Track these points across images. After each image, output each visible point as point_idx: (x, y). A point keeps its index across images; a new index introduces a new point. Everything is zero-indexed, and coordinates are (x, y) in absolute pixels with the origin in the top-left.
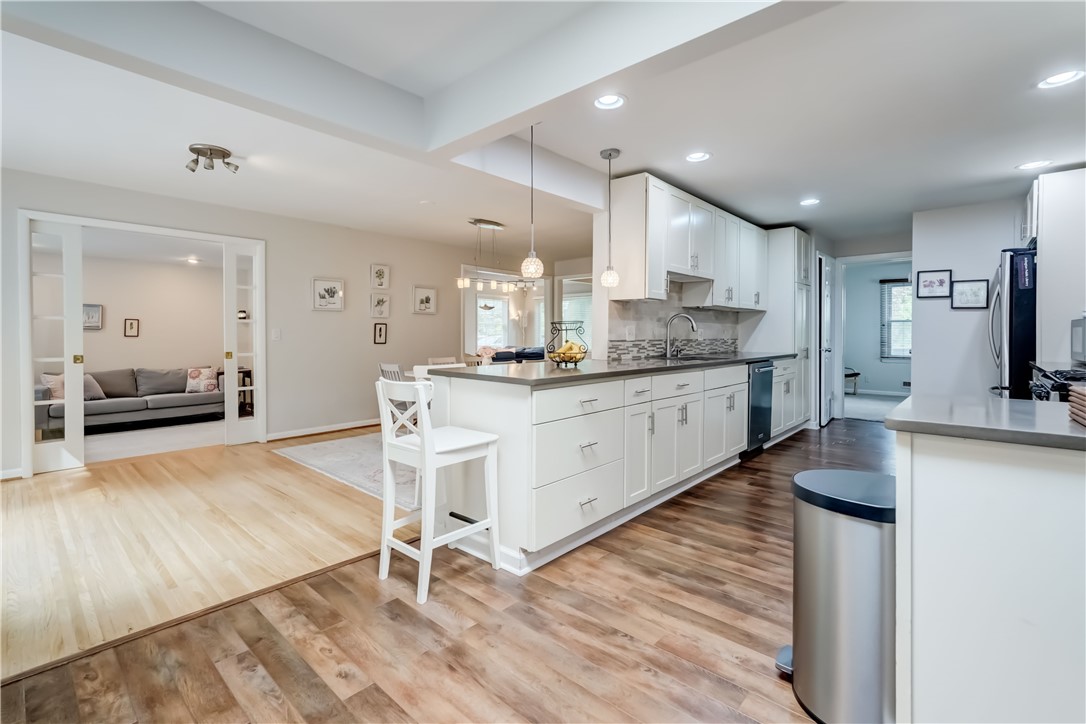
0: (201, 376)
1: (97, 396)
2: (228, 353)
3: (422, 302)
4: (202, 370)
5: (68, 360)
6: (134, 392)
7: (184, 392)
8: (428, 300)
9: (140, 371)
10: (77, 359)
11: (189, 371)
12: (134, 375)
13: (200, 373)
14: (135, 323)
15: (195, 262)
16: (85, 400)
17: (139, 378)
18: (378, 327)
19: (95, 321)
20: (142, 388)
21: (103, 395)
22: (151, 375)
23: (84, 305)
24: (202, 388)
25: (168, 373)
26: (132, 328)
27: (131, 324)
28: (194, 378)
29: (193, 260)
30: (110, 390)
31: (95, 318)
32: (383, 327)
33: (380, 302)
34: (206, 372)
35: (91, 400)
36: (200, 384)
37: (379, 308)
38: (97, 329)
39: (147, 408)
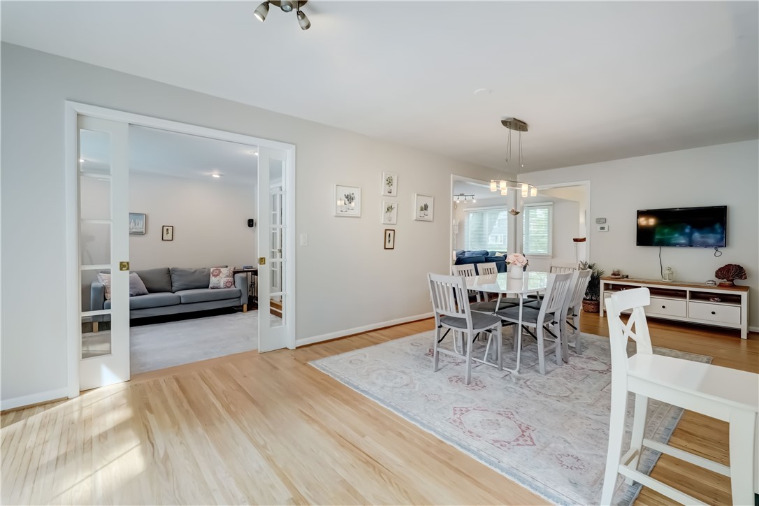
0: (221, 274)
1: (141, 292)
2: (261, 259)
3: (422, 210)
4: (222, 269)
5: (114, 266)
6: (169, 288)
7: (207, 287)
8: (426, 207)
9: (174, 270)
10: (123, 266)
11: (212, 270)
12: (169, 273)
13: (220, 272)
14: (170, 229)
15: (218, 176)
16: (131, 295)
17: (173, 276)
18: (388, 232)
19: (140, 227)
20: (176, 285)
21: (146, 291)
22: (183, 273)
23: (130, 214)
24: (222, 285)
25: (195, 271)
26: (168, 233)
27: (167, 230)
28: (215, 276)
29: (216, 176)
30: (150, 286)
31: (139, 226)
32: (392, 233)
33: (389, 209)
34: (224, 271)
35: (137, 295)
36: (220, 281)
37: (388, 213)
38: (140, 234)
39: (181, 303)
